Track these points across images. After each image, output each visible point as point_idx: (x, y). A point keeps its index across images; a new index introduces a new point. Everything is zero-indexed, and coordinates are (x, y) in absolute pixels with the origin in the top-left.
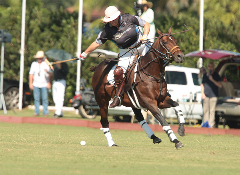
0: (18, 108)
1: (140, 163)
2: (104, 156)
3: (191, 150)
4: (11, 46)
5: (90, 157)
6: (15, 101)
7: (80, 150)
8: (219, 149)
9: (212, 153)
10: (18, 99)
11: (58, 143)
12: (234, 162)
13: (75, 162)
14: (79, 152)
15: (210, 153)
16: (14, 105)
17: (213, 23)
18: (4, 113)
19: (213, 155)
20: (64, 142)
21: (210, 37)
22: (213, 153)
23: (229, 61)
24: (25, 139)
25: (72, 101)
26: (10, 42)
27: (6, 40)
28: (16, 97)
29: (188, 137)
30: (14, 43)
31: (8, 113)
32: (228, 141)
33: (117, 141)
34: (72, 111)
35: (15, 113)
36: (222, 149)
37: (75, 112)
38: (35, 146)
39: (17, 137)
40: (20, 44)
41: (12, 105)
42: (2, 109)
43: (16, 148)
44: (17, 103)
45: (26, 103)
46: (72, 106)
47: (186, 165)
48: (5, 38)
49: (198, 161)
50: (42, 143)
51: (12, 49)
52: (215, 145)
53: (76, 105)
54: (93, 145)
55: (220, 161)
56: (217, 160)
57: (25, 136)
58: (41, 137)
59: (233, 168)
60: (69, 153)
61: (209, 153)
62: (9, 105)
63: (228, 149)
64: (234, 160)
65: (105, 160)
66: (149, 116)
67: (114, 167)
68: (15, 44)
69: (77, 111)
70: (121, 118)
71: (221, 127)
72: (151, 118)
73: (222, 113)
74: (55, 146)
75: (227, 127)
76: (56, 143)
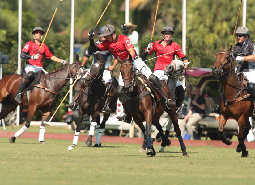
0: (16, 124)
1: (123, 173)
2: (90, 167)
3: (172, 161)
4: (9, 68)
5: (76, 168)
6: (13, 118)
7: (68, 162)
8: (199, 159)
9: (190, 163)
10: (16, 115)
11: (49, 156)
12: (211, 171)
13: (62, 174)
14: (67, 164)
15: (189, 164)
16: (12, 122)
17: (196, 42)
18: (3, 129)
19: (191, 164)
20: (55, 155)
21: (193, 56)
22: (192, 163)
23: (210, 78)
24: (19, 153)
25: (65, 116)
26: (8, 63)
27: (4, 61)
28: (14, 114)
29: (170, 148)
30: (11, 64)
31: (6, 129)
32: (207, 152)
33: (104, 153)
34: (65, 126)
35: (13, 129)
36: (201, 159)
37: (68, 127)
38: (27, 159)
39: (13, 151)
40: (17, 65)
41: (10, 122)
42: (2, 125)
43: (9, 161)
44: (15, 119)
45: (23, 119)
46: (65, 122)
47: (166, 175)
48: (3, 59)
49: (177, 170)
50: (34, 156)
51: (9, 70)
52: (195, 156)
53: (69, 120)
54: (82, 157)
55: (197, 170)
56: (194, 170)
57: (20, 150)
58: (34, 150)
59: (209, 176)
60: (57, 165)
61: (187, 163)
62: (8, 121)
63: (208, 159)
64: (211, 169)
65: (90, 171)
66: (135, 130)
67: (98, 177)
68: (13, 66)
69: (70, 127)
70: (111, 132)
71: (203, 138)
72: (138, 131)
73: (204, 126)
74: (46, 159)
75: (209, 139)
76: (47, 156)
